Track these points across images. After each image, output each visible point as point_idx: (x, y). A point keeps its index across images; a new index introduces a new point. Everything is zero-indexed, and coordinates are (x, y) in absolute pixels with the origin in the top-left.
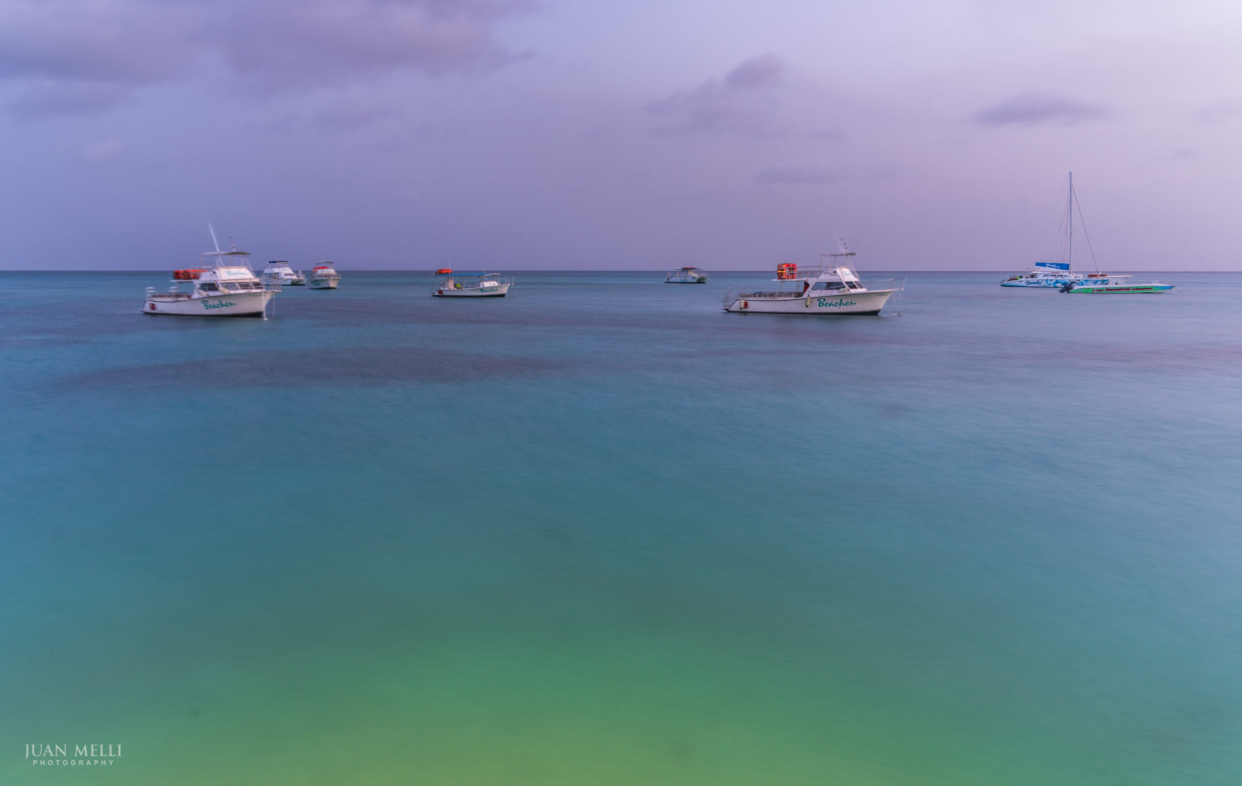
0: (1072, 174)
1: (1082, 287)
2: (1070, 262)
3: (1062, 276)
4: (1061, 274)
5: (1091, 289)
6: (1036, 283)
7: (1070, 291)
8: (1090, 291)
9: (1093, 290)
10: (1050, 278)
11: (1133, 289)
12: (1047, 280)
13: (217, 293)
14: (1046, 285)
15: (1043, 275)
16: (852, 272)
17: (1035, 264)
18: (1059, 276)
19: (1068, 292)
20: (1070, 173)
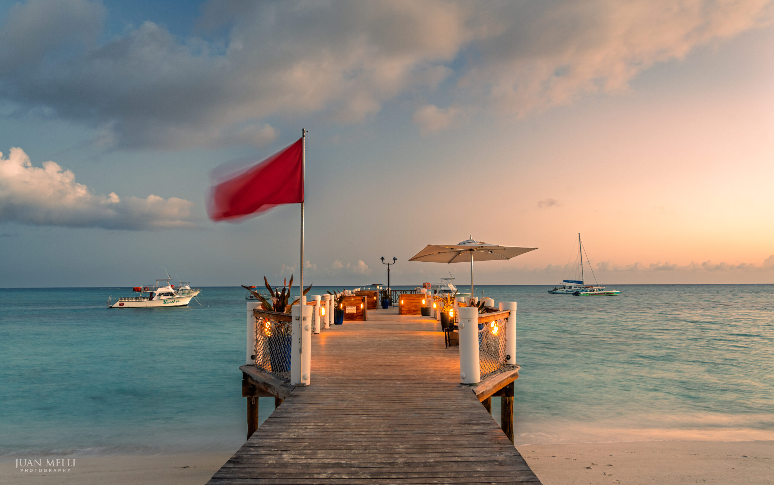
0: (580, 234)
1: (586, 293)
2: (583, 280)
4: (580, 286)
5: (588, 294)
7: (579, 295)
8: (588, 295)
9: (589, 294)
11: (606, 294)
16: (454, 286)
17: (563, 281)
19: (578, 295)
20: (579, 233)
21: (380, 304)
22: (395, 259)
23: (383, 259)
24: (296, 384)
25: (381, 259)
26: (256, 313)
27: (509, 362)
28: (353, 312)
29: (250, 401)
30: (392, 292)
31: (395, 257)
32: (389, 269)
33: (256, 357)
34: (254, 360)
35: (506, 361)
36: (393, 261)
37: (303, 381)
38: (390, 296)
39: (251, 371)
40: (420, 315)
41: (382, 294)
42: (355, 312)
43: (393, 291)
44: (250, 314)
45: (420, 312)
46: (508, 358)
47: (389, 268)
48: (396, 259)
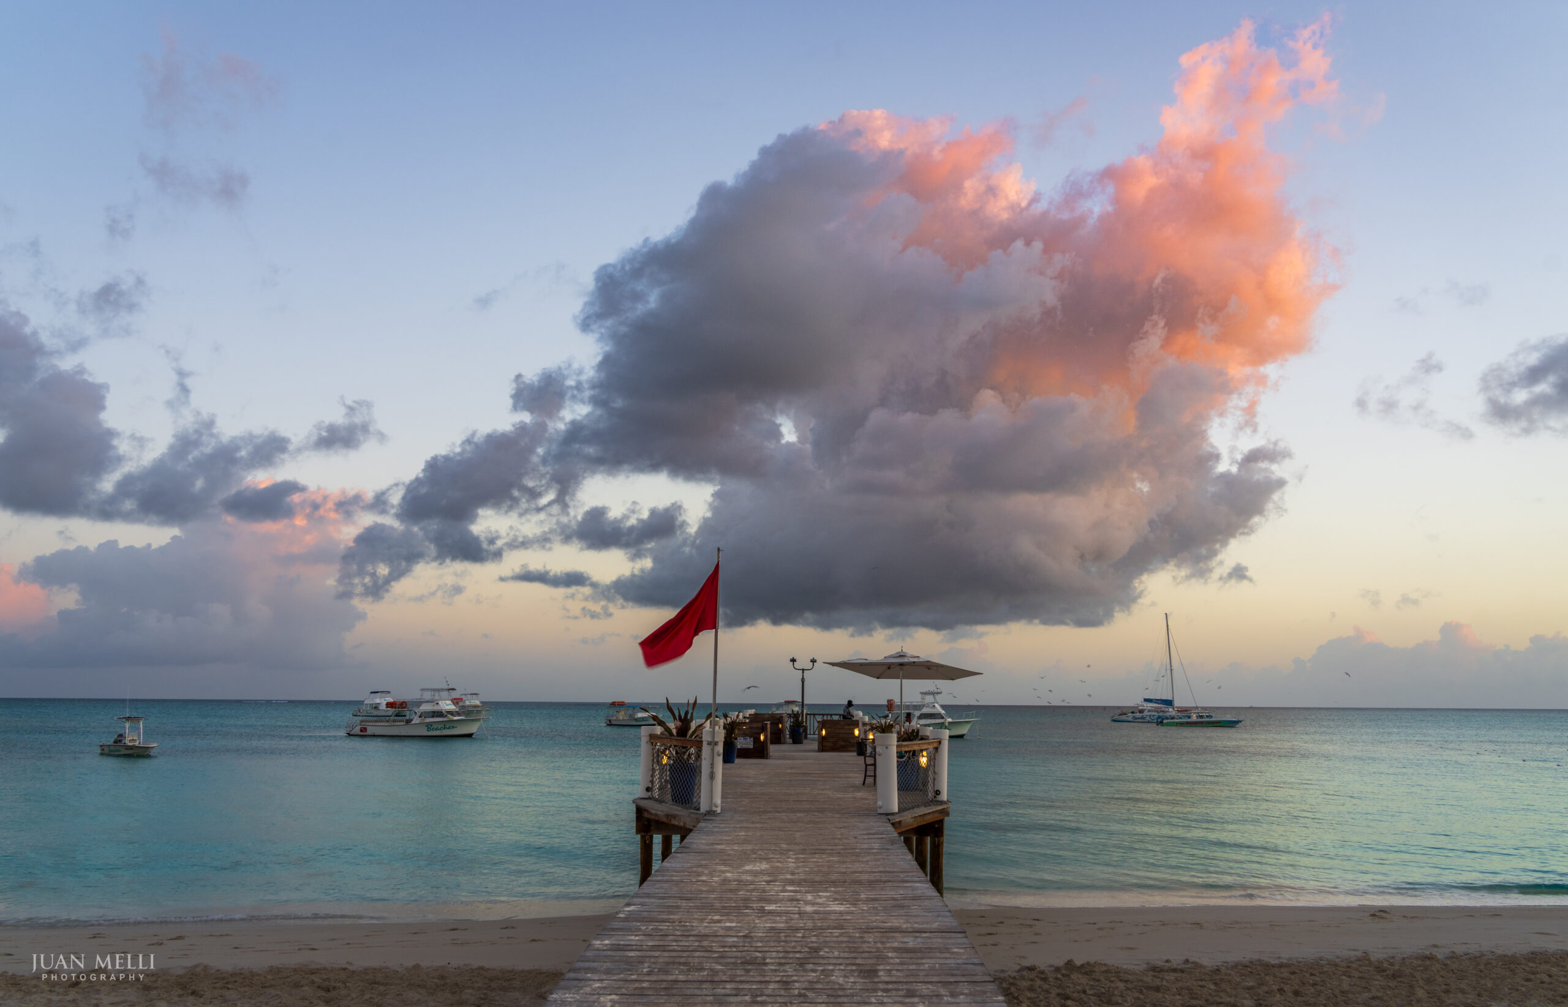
0: (1168, 616)
2: (1173, 698)
3: (1163, 711)
4: (1163, 709)
6: (1141, 718)
8: (1177, 725)
9: (1179, 724)
10: (1153, 713)
12: (1150, 716)
13: (445, 719)
14: (1150, 720)
15: (1147, 711)
17: (1145, 700)
18: (1161, 711)
20: (1166, 614)
21: (788, 736)
22: (813, 661)
23: (793, 660)
24: (707, 811)
25: (791, 661)
26: (653, 737)
27: (939, 798)
28: (748, 746)
29: (643, 837)
30: (808, 716)
31: (813, 659)
32: (803, 678)
33: (652, 789)
34: (650, 793)
35: (935, 797)
36: (810, 665)
37: (714, 809)
38: (804, 724)
39: (643, 804)
40: (855, 754)
41: (792, 720)
42: (752, 747)
43: (810, 714)
44: (644, 740)
45: (855, 749)
46: (938, 793)
47: (803, 676)
48: (816, 662)
